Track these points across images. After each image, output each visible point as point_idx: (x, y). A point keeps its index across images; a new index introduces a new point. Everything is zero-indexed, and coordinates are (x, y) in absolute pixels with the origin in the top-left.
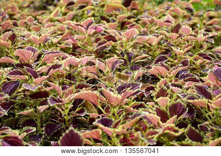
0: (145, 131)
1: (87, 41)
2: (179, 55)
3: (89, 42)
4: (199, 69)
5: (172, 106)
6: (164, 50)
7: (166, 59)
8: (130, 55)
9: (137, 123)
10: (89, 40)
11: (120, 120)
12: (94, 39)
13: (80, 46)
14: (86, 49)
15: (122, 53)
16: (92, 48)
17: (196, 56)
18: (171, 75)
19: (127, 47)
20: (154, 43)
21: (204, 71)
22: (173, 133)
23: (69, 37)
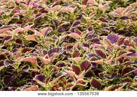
0: (65, 84)
1: (29, 12)
2: (88, 20)
3: (30, 13)
4: (101, 27)
5: (82, 63)
6: (78, 16)
7: (80, 23)
8: (57, 22)
9: (60, 80)
10: (30, 12)
11: (50, 77)
12: (33, 11)
13: (24, 16)
14: (29, 18)
15: (51, 22)
16: (32, 17)
17: (98, 20)
18: (82, 37)
19: (55, 16)
20: (72, 12)
21: (104, 29)
22: (82, 85)
23: (16, 11)
